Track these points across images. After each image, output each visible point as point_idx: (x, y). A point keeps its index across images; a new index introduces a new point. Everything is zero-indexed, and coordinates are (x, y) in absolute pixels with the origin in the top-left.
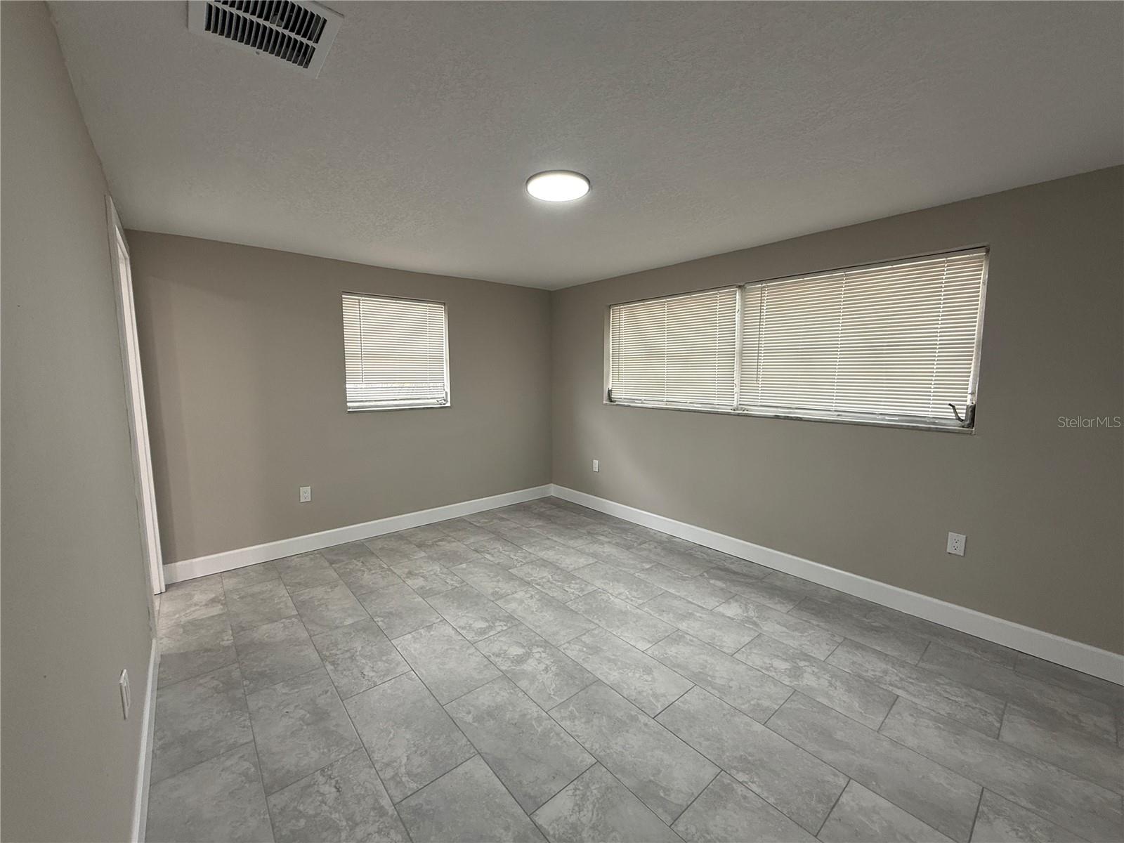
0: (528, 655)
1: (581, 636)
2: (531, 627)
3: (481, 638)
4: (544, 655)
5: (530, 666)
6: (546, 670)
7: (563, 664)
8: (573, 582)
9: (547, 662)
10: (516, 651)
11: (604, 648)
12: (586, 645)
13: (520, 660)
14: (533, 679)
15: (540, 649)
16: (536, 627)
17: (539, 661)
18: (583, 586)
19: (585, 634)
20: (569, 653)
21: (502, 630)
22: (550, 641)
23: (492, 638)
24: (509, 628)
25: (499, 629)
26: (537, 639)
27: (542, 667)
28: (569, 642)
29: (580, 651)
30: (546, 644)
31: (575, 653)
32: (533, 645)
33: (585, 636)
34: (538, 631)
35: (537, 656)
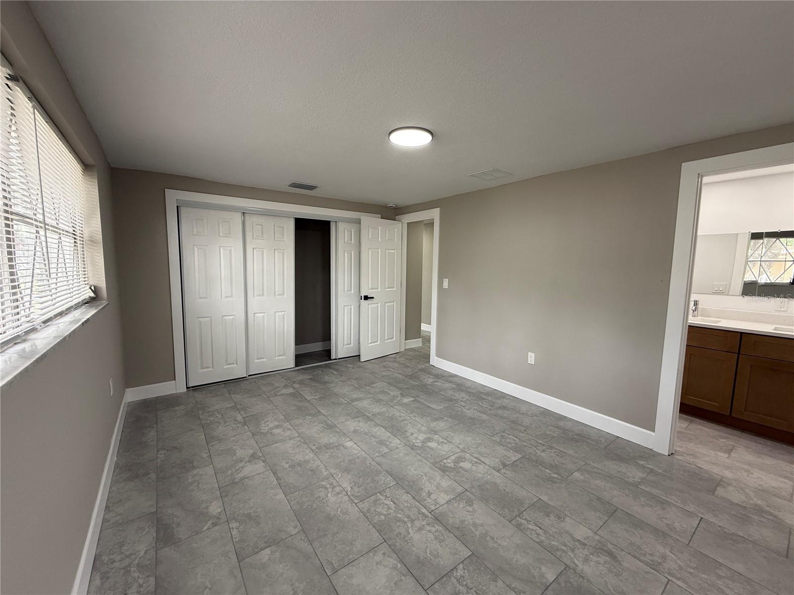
0: (424, 442)
1: (388, 452)
2: (424, 460)
3: (460, 454)
4: (414, 441)
5: (422, 437)
6: (412, 434)
7: (403, 436)
8: (383, 517)
9: (412, 437)
10: (433, 445)
11: (375, 443)
12: (386, 446)
13: (429, 439)
14: (419, 431)
15: (417, 445)
16: (421, 461)
17: (416, 438)
18: (373, 509)
19: (385, 453)
20: (398, 441)
21: (446, 459)
22: (410, 449)
23: (452, 454)
24: (442, 461)
25: (449, 461)
26: (419, 451)
27: (415, 435)
28: (397, 448)
29: (391, 442)
30: (413, 447)
31: (394, 441)
32: (422, 447)
33: (386, 452)
34: (419, 458)
35: (418, 441)
